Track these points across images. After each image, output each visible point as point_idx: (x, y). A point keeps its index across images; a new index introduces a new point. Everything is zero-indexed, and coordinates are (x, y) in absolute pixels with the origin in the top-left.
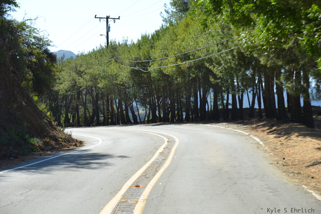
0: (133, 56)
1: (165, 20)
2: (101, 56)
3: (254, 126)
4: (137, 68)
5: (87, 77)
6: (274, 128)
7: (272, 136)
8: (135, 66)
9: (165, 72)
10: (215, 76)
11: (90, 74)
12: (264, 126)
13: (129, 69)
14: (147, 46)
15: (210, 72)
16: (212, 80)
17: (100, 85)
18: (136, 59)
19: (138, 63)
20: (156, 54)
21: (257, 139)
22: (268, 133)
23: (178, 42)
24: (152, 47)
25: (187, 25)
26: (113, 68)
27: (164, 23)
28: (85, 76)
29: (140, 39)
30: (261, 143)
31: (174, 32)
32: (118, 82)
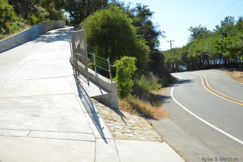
0: (182, 53)
1: (189, 40)
2: (170, 53)
3: (222, 69)
4: (183, 56)
5: (167, 59)
6: (228, 70)
7: (228, 72)
8: (183, 55)
9: (193, 56)
10: (210, 57)
11: (168, 58)
12: (225, 69)
13: (181, 56)
14: (186, 49)
15: (208, 56)
16: (209, 58)
17: (172, 62)
18: (183, 53)
19: (184, 55)
20: (189, 51)
21: (225, 73)
22: (227, 71)
23: (196, 48)
24: (187, 49)
25: (198, 42)
26: (176, 56)
27: (189, 41)
28: (166, 59)
29: (182, 47)
30: (226, 74)
31: (194, 45)
32: (177, 60)
